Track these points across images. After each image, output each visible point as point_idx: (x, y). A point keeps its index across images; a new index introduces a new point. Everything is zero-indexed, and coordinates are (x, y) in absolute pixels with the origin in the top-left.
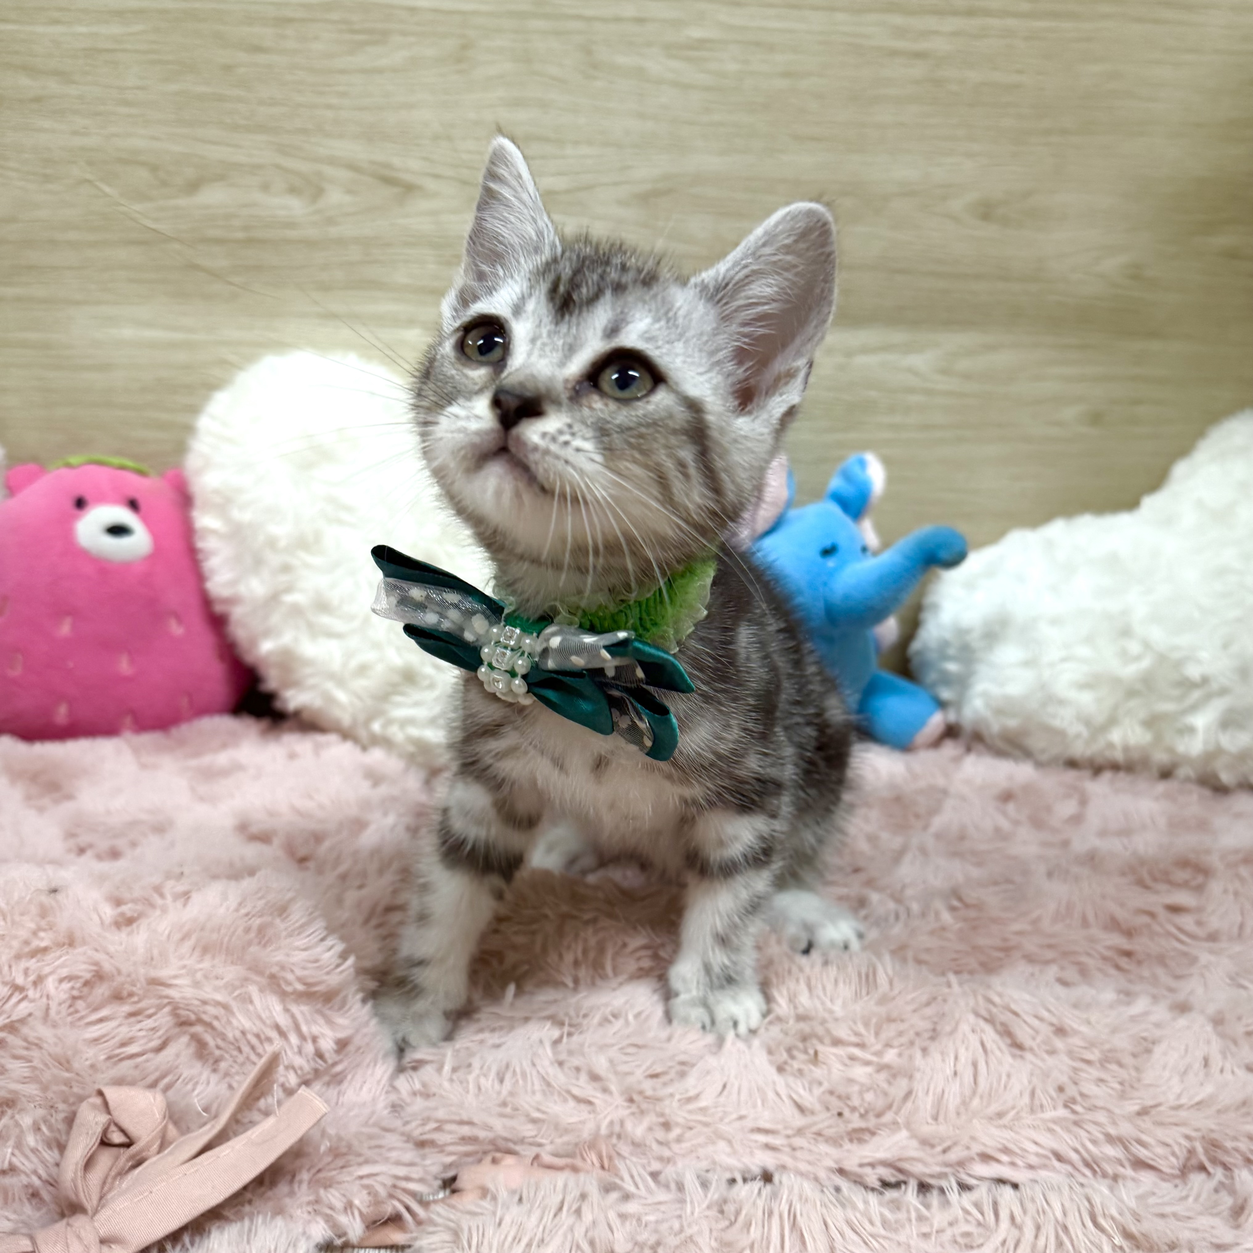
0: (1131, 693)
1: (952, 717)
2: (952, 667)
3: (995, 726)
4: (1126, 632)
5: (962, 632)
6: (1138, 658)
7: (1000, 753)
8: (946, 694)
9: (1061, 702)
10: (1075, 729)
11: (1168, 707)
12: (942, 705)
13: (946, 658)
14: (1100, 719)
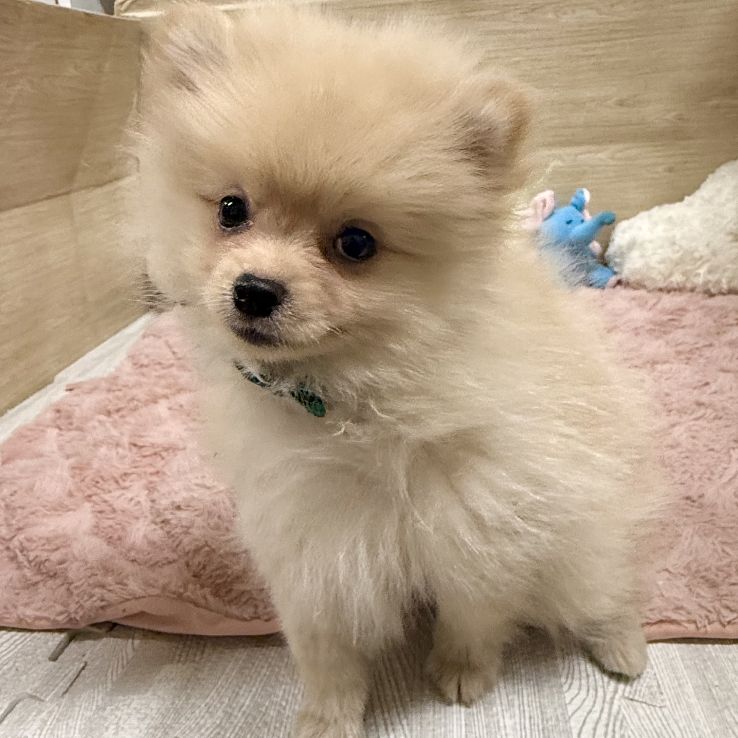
0: (677, 264)
1: (618, 277)
2: (617, 260)
3: (632, 279)
4: (674, 244)
5: (620, 247)
6: (678, 252)
7: (635, 289)
8: (616, 269)
9: (653, 268)
10: (659, 277)
11: (689, 268)
12: (615, 273)
13: (615, 257)
14: (667, 273)
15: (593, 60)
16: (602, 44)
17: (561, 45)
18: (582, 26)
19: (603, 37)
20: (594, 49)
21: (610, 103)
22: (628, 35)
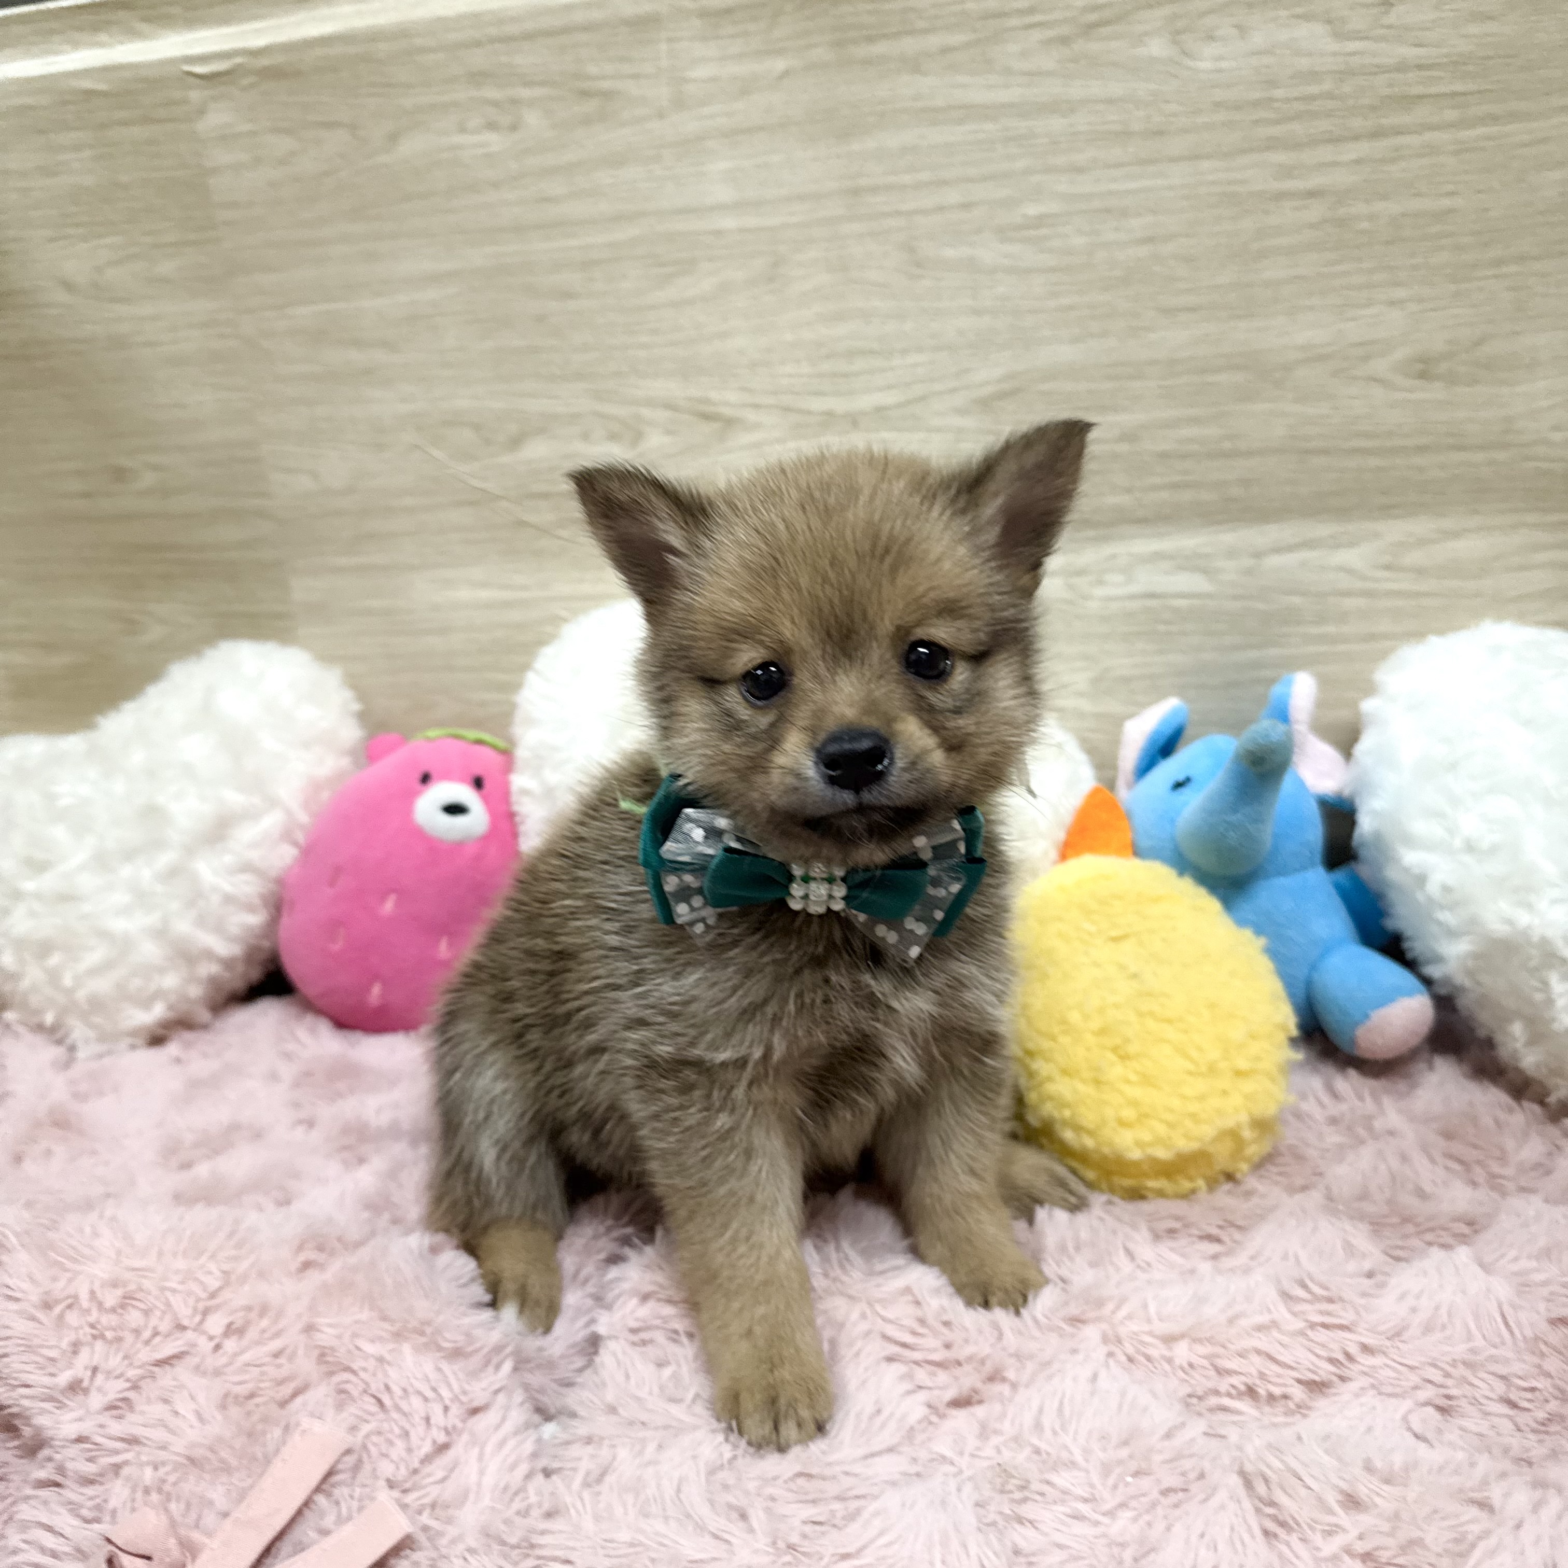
15: (1315, 211)
16: (1352, 151)
17: (1196, 157)
18: (1272, 83)
19: (1357, 123)
20: (1322, 166)
21: (1380, 366)
22: (1451, 115)
